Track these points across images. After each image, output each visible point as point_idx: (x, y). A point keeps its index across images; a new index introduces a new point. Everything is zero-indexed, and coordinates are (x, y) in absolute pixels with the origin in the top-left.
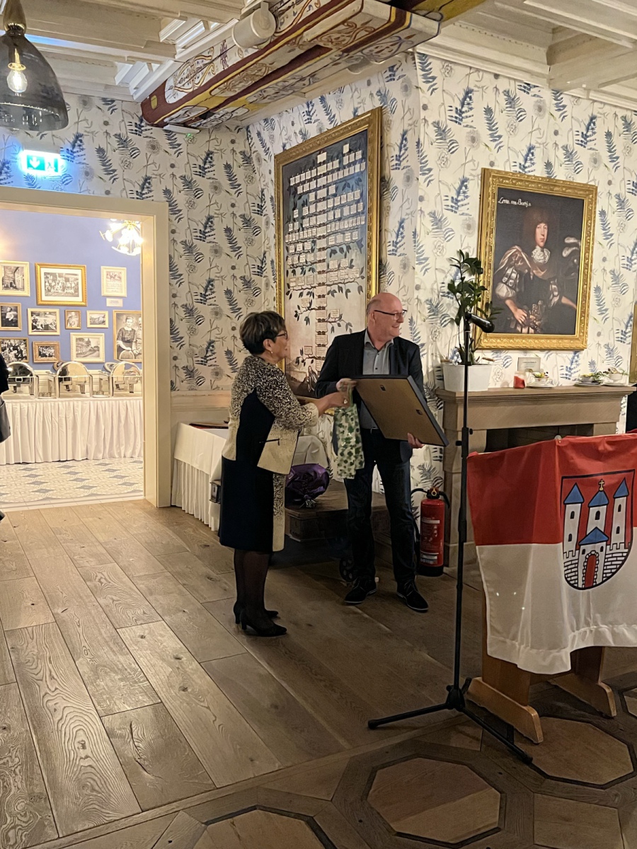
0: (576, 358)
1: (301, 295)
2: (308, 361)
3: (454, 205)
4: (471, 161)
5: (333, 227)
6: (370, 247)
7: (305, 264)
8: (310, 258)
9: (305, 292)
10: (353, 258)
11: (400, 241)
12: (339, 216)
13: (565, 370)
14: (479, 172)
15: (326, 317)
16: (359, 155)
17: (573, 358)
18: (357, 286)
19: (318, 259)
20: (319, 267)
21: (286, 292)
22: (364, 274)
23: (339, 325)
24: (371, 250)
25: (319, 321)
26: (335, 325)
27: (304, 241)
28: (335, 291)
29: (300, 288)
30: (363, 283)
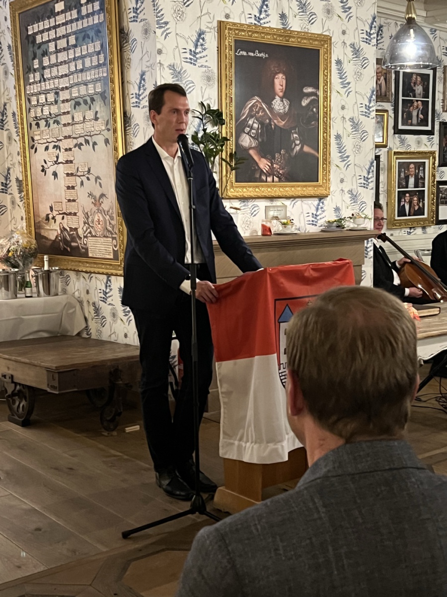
0: (321, 204)
1: (47, 148)
2: (59, 218)
3: (192, 57)
4: (206, 14)
5: (74, 79)
6: (113, 99)
7: (49, 116)
8: (54, 110)
9: (51, 146)
10: (97, 110)
11: (142, 93)
12: (81, 67)
13: (311, 217)
14: (215, 24)
15: (74, 171)
16: (97, 5)
17: (318, 205)
18: (104, 138)
19: (62, 111)
20: (64, 119)
21: (31, 146)
22: (109, 127)
23: (88, 179)
24: (114, 103)
25: (68, 175)
26: (84, 179)
27: (46, 92)
28: (81, 144)
29: (45, 141)
30: (109, 135)
